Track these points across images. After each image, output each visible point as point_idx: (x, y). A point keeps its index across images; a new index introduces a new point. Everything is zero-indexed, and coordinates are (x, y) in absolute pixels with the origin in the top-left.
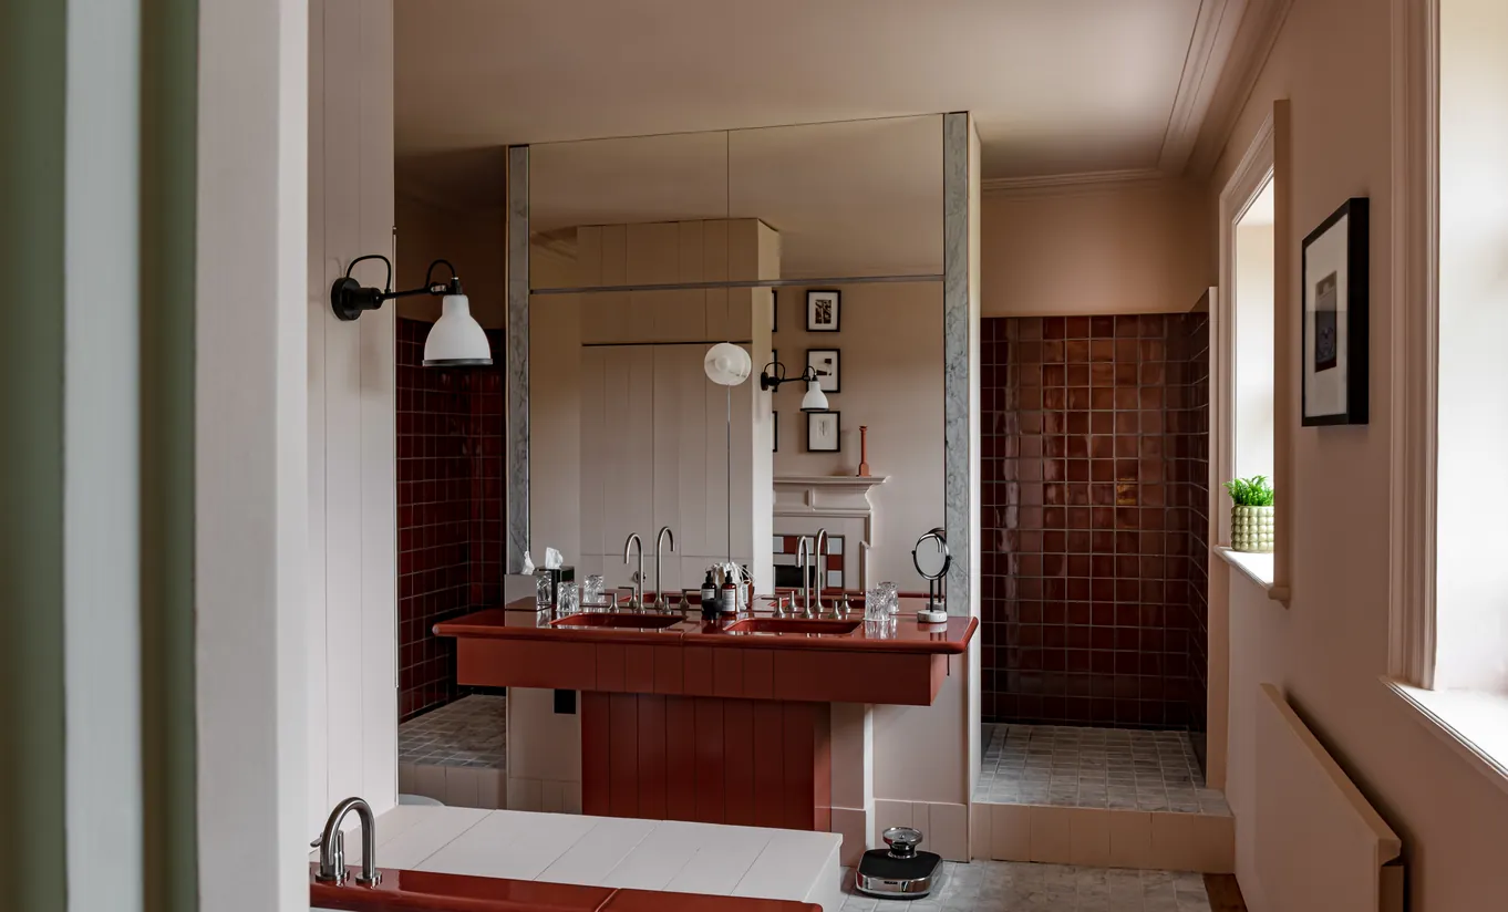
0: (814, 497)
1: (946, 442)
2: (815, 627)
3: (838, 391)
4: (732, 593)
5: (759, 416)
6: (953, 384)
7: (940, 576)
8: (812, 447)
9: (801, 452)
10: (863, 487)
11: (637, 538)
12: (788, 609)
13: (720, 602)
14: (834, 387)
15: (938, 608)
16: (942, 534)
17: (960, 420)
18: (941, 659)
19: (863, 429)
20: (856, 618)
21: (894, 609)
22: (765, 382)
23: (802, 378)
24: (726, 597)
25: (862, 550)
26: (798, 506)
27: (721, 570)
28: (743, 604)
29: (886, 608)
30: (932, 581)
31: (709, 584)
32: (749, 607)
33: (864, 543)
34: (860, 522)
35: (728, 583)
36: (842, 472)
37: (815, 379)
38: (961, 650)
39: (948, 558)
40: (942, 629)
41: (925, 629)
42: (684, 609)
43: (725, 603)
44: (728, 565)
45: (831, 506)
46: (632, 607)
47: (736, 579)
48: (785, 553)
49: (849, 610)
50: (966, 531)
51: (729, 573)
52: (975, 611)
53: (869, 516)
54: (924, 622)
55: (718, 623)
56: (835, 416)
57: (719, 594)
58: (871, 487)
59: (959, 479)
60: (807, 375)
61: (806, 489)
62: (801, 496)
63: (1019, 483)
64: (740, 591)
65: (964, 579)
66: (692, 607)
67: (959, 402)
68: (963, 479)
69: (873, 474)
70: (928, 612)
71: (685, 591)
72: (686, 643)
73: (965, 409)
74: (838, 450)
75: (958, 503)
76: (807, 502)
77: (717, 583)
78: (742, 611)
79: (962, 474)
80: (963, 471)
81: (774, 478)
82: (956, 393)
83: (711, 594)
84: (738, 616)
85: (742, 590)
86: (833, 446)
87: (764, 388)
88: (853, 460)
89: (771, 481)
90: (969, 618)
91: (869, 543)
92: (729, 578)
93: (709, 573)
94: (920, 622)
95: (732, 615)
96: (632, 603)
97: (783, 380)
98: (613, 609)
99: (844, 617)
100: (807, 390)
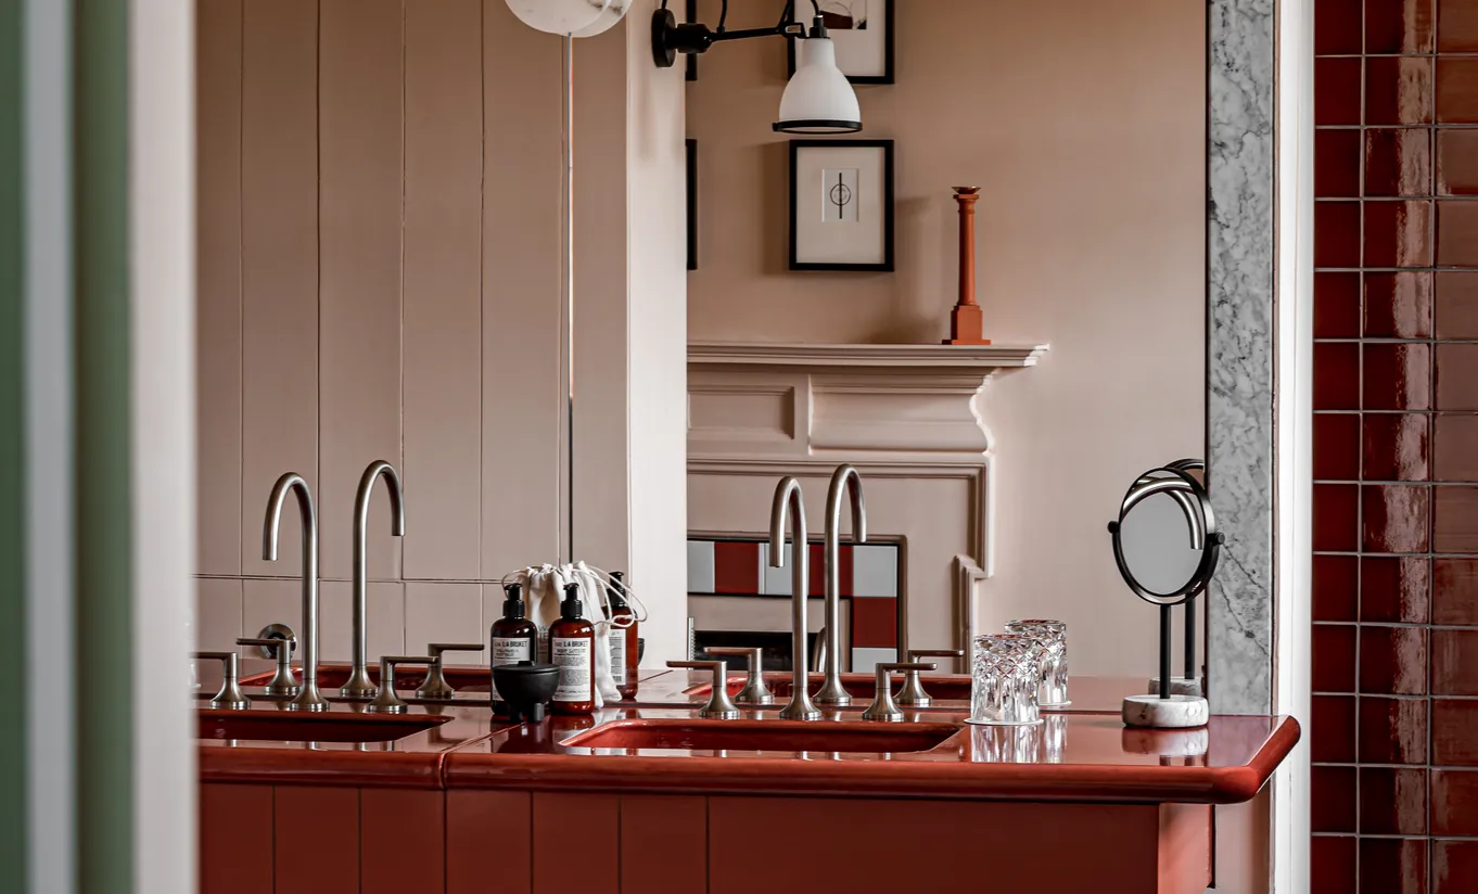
0: (812, 409)
1: (1210, 206)
2: (825, 738)
3: (888, 78)
4: (580, 650)
5: (646, 148)
6: (1233, 36)
7: (1189, 593)
8: (803, 256)
9: (768, 269)
10: (965, 377)
11: (298, 488)
12: (745, 696)
13: (547, 673)
14: (875, 67)
15: (1181, 690)
16: (1198, 476)
17: (1249, 139)
18: (1193, 818)
19: (964, 196)
20: (945, 718)
21: (1055, 696)
22: (666, 39)
23: (780, 29)
24: (564, 660)
25: (959, 584)
26: (763, 439)
27: (549, 583)
28: (610, 688)
29: (1029, 693)
30: (1165, 609)
31: (512, 622)
32: (629, 693)
33: (967, 563)
34: (956, 491)
35: (569, 620)
36: (897, 330)
37: (817, 33)
38: (1252, 792)
39: (1212, 541)
40: (1195, 746)
41: (1145, 747)
42: (436, 701)
43: (561, 677)
44: (568, 569)
45: (863, 439)
46: (279, 694)
47: (592, 608)
48: (718, 594)
49: (924, 702)
50: (1265, 466)
51: (571, 590)
52: (1293, 698)
53: (983, 471)
54: (1142, 727)
55: (540, 734)
56: (875, 155)
57: (543, 651)
58: (988, 380)
59: (1246, 314)
60: (791, 21)
61: (785, 383)
62: (770, 406)
63: (1434, 349)
64: (604, 646)
65: (1260, 607)
66: (456, 695)
67: (1247, 86)
68: (1258, 315)
69: (997, 335)
70: (1153, 700)
71: (437, 649)
72: (453, 777)
73: (1266, 110)
74: (887, 265)
75: (1244, 384)
76: (788, 426)
77: (536, 617)
78: (609, 705)
79: (1254, 298)
80: (1259, 290)
81: (691, 349)
82: (1239, 62)
83: (519, 652)
84: (599, 718)
85: (610, 642)
86: (873, 253)
87: (661, 58)
88: (932, 295)
89: (682, 359)
90: (1273, 718)
91: (981, 564)
92: (571, 606)
93: (513, 591)
94: (1130, 727)
95: (581, 714)
96: (279, 686)
97: (722, 35)
98: (226, 698)
99: (909, 718)
100: (791, 70)
